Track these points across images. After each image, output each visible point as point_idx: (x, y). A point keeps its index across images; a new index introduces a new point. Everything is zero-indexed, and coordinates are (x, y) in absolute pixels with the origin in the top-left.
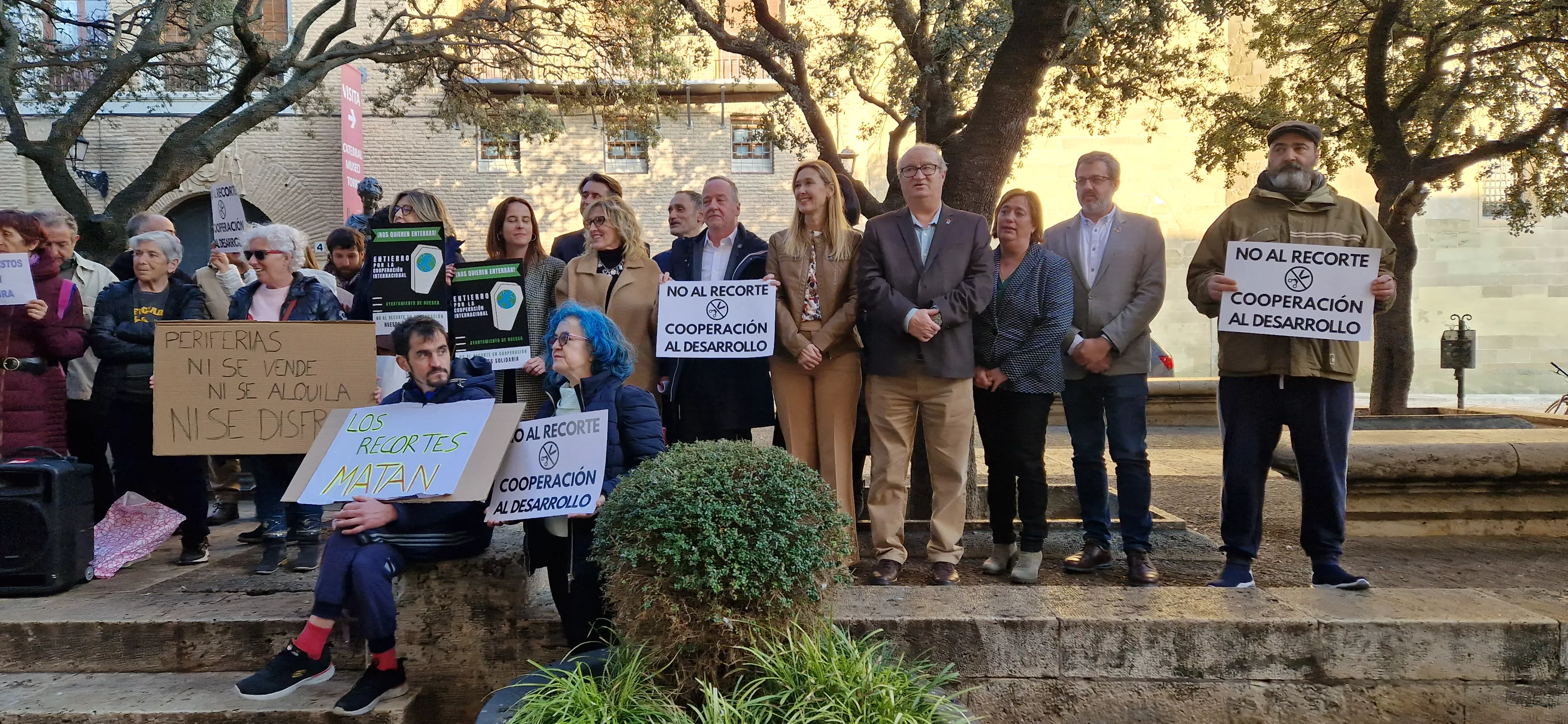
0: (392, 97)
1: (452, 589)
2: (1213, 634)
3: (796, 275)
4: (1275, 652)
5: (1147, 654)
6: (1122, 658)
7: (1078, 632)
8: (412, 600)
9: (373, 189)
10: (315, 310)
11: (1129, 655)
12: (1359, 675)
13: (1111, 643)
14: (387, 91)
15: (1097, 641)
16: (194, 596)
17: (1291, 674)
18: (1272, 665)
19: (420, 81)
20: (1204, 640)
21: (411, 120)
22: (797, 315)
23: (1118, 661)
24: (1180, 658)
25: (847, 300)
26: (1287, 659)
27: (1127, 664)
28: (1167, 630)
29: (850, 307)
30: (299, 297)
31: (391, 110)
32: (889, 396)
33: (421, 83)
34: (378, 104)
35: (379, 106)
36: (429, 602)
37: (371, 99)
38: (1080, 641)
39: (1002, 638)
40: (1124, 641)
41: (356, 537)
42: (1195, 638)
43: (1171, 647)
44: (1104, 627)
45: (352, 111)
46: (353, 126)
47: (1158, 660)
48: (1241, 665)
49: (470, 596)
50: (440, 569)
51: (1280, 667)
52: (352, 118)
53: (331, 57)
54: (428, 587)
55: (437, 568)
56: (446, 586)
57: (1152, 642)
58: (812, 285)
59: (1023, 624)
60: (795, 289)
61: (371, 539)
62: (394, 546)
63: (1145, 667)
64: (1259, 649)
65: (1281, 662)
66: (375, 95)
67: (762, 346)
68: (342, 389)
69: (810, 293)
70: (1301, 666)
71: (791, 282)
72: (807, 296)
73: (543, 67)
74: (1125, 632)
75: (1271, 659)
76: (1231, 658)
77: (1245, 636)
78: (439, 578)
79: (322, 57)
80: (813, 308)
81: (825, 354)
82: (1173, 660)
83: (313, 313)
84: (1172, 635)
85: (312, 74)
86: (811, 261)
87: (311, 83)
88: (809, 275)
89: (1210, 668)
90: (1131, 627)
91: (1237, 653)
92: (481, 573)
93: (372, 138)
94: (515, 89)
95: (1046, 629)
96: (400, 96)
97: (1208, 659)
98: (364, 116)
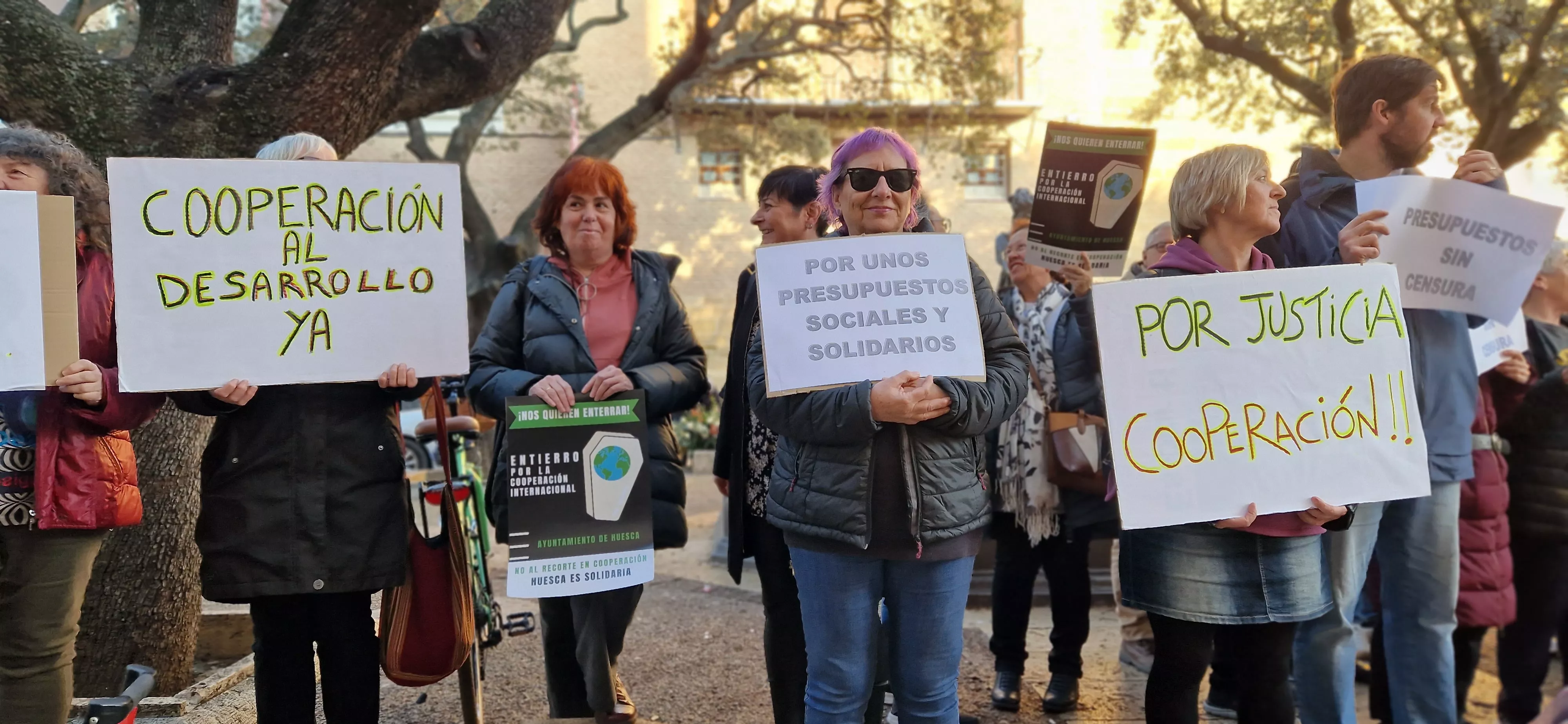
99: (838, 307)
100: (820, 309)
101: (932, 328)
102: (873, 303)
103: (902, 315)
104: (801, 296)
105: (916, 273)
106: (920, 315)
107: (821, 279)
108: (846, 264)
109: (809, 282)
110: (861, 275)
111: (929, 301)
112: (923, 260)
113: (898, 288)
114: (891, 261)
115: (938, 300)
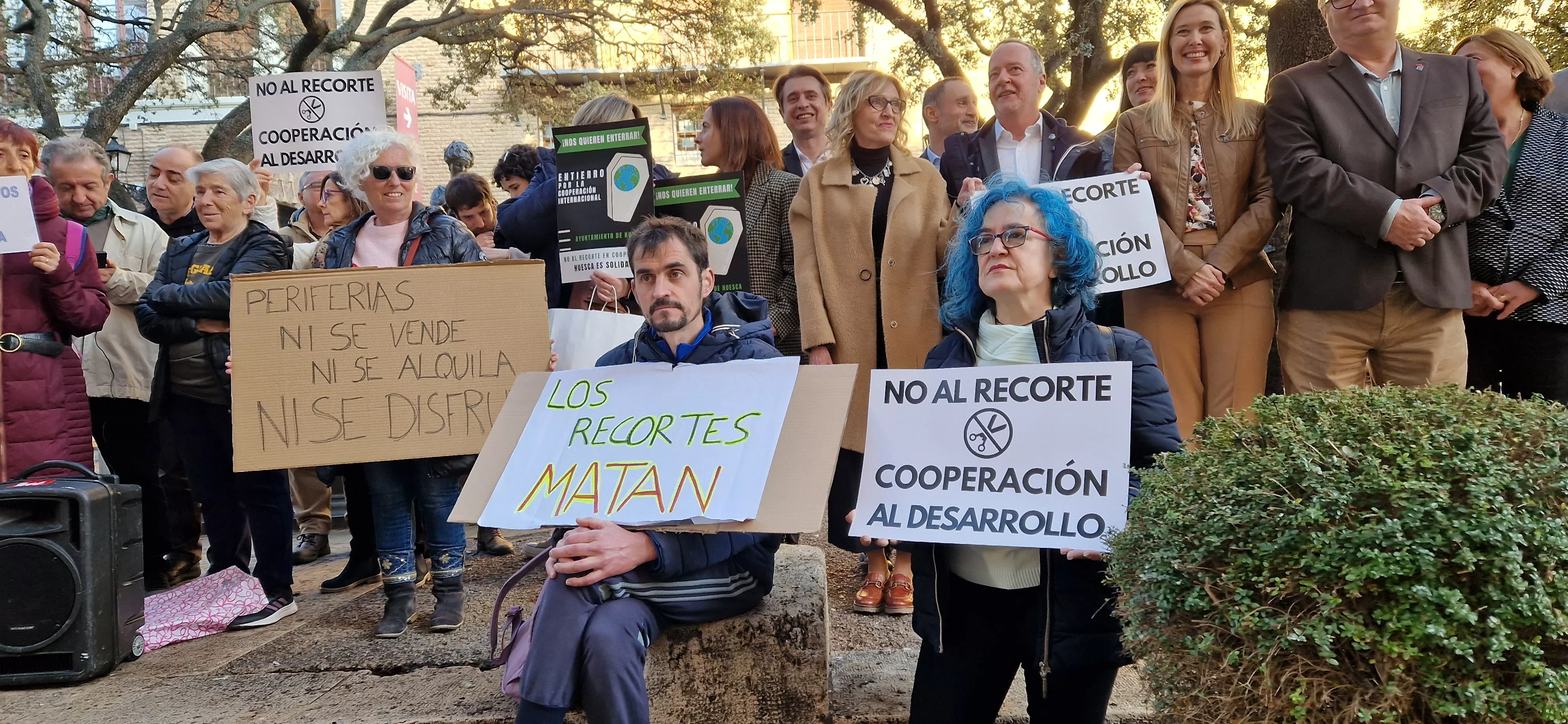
0: (452, 89)
1: (726, 668)
3: (1171, 166)
8: (663, 685)
9: (463, 154)
10: (447, 252)
14: (448, 82)
16: (296, 679)
19: (479, 70)
21: (469, 117)
22: (1178, 224)
25: (1252, 199)
29: (1262, 208)
30: (424, 235)
31: (452, 102)
32: (1336, 343)
33: (483, 72)
34: (438, 97)
35: (439, 99)
36: (688, 690)
37: (430, 91)
41: (589, 588)
45: (407, 109)
46: (408, 126)
49: (754, 677)
50: (705, 636)
52: (408, 117)
53: (395, 30)
54: (687, 666)
55: (699, 634)
56: (717, 664)
58: (1197, 179)
60: (1171, 186)
61: (612, 592)
62: (646, 601)
66: (435, 86)
67: (1147, 269)
68: (503, 359)
69: (1194, 190)
71: (1167, 176)
72: (1192, 196)
73: (617, 44)
78: (704, 650)
79: (384, 30)
80: (1203, 211)
81: (1229, 280)
83: (445, 257)
85: (372, 53)
86: (1192, 144)
87: (371, 64)
88: (1193, 164)
92: (771, 641)
93: (428, 139)
94: (578, 80)
96: (461, 87)
98: (419, 115)
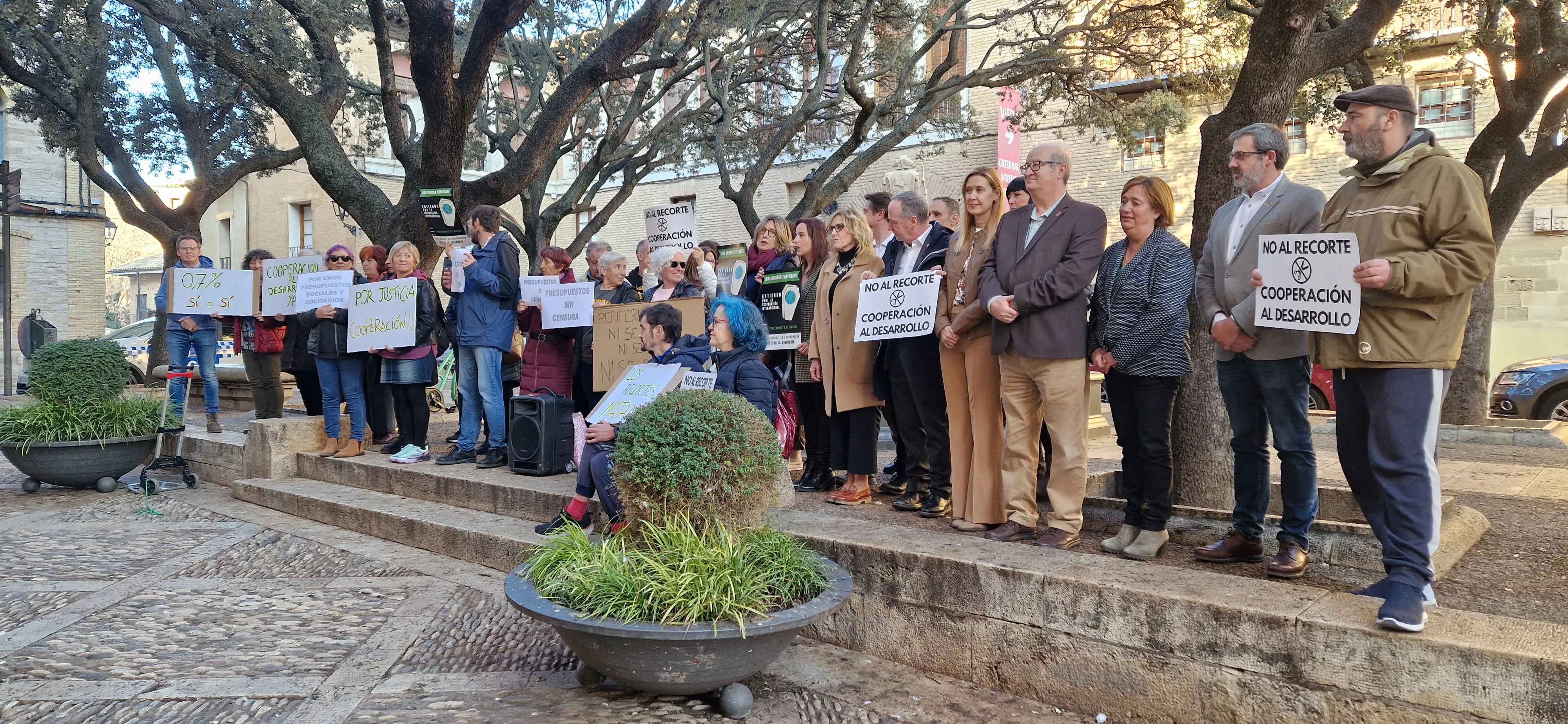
2: (1184, 612)
4: (1249, 642)
5: (1121, 620)
6: (1097, 620)
7: (1060, 589)
11: (1104, 619)
12: (1343, 685)
13: (1087, 604)
15: (1076, 600)
17: (1264, 668)
18: (1245, 655)
20: (1174, 616)
22: (950, 301)
23: (1094, 623)
24: (1152, 631)
26: (1261, 651)
27: (1102, 626)
28: (1139, 601)
38: (1061, 597)
39: (996, 585)
40: (1099, 605)
42: (1166, 613)
43: (1143, 618)
44: (1080, 589)
47: (1130, 628)
48: (1213, 648)
51: (1254, 658)
57: (1125, 610)
59: (1013, 573)
63: (1119, 632)
64: (1231, 636)
65: (1254, 654)
70: (1277, 662)
72: (959, 284)
74: (1100, 596)
75: (1244, 648)
76: (1204, 639)
77: (1217, 620)
80: (959, 294)
82: (1145, 630)
84: (1144, 606)
86: (968, 254)
88: (964, 266)
89: (1181, 645)
90: (1106, 592)
91: (1208, 636)
95: (1032, 582)
97: (1179, 637)
99: (314, 290)
100: (310, 291)
101: (339, 296)
102: (324, 289)
103: (331, 293)
104: (306, 287)
105: (337, 281)
106: (335, 292)
107: (313, 283)
108: (319, 279)
109: (309, 284)
110: (322, 282)
111: (338, 289)
112: (339, 277)
113: (331, 285)
114: (330, 278)
115: (341, 288)
